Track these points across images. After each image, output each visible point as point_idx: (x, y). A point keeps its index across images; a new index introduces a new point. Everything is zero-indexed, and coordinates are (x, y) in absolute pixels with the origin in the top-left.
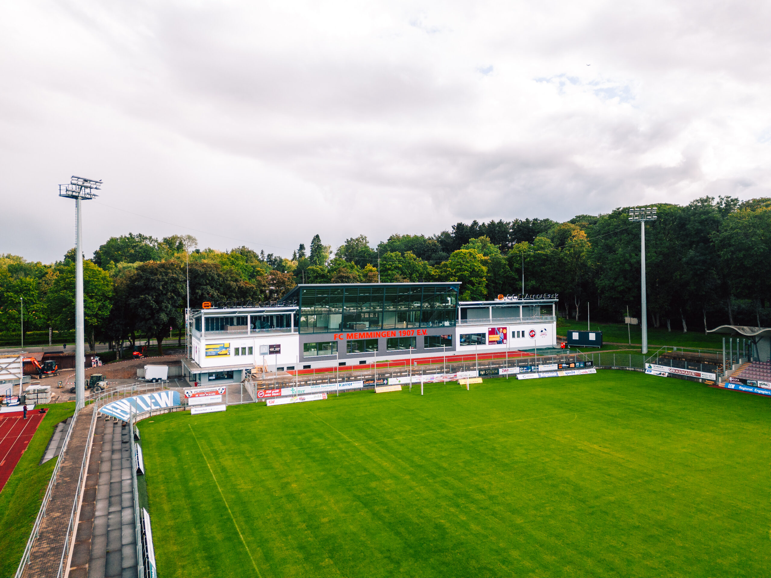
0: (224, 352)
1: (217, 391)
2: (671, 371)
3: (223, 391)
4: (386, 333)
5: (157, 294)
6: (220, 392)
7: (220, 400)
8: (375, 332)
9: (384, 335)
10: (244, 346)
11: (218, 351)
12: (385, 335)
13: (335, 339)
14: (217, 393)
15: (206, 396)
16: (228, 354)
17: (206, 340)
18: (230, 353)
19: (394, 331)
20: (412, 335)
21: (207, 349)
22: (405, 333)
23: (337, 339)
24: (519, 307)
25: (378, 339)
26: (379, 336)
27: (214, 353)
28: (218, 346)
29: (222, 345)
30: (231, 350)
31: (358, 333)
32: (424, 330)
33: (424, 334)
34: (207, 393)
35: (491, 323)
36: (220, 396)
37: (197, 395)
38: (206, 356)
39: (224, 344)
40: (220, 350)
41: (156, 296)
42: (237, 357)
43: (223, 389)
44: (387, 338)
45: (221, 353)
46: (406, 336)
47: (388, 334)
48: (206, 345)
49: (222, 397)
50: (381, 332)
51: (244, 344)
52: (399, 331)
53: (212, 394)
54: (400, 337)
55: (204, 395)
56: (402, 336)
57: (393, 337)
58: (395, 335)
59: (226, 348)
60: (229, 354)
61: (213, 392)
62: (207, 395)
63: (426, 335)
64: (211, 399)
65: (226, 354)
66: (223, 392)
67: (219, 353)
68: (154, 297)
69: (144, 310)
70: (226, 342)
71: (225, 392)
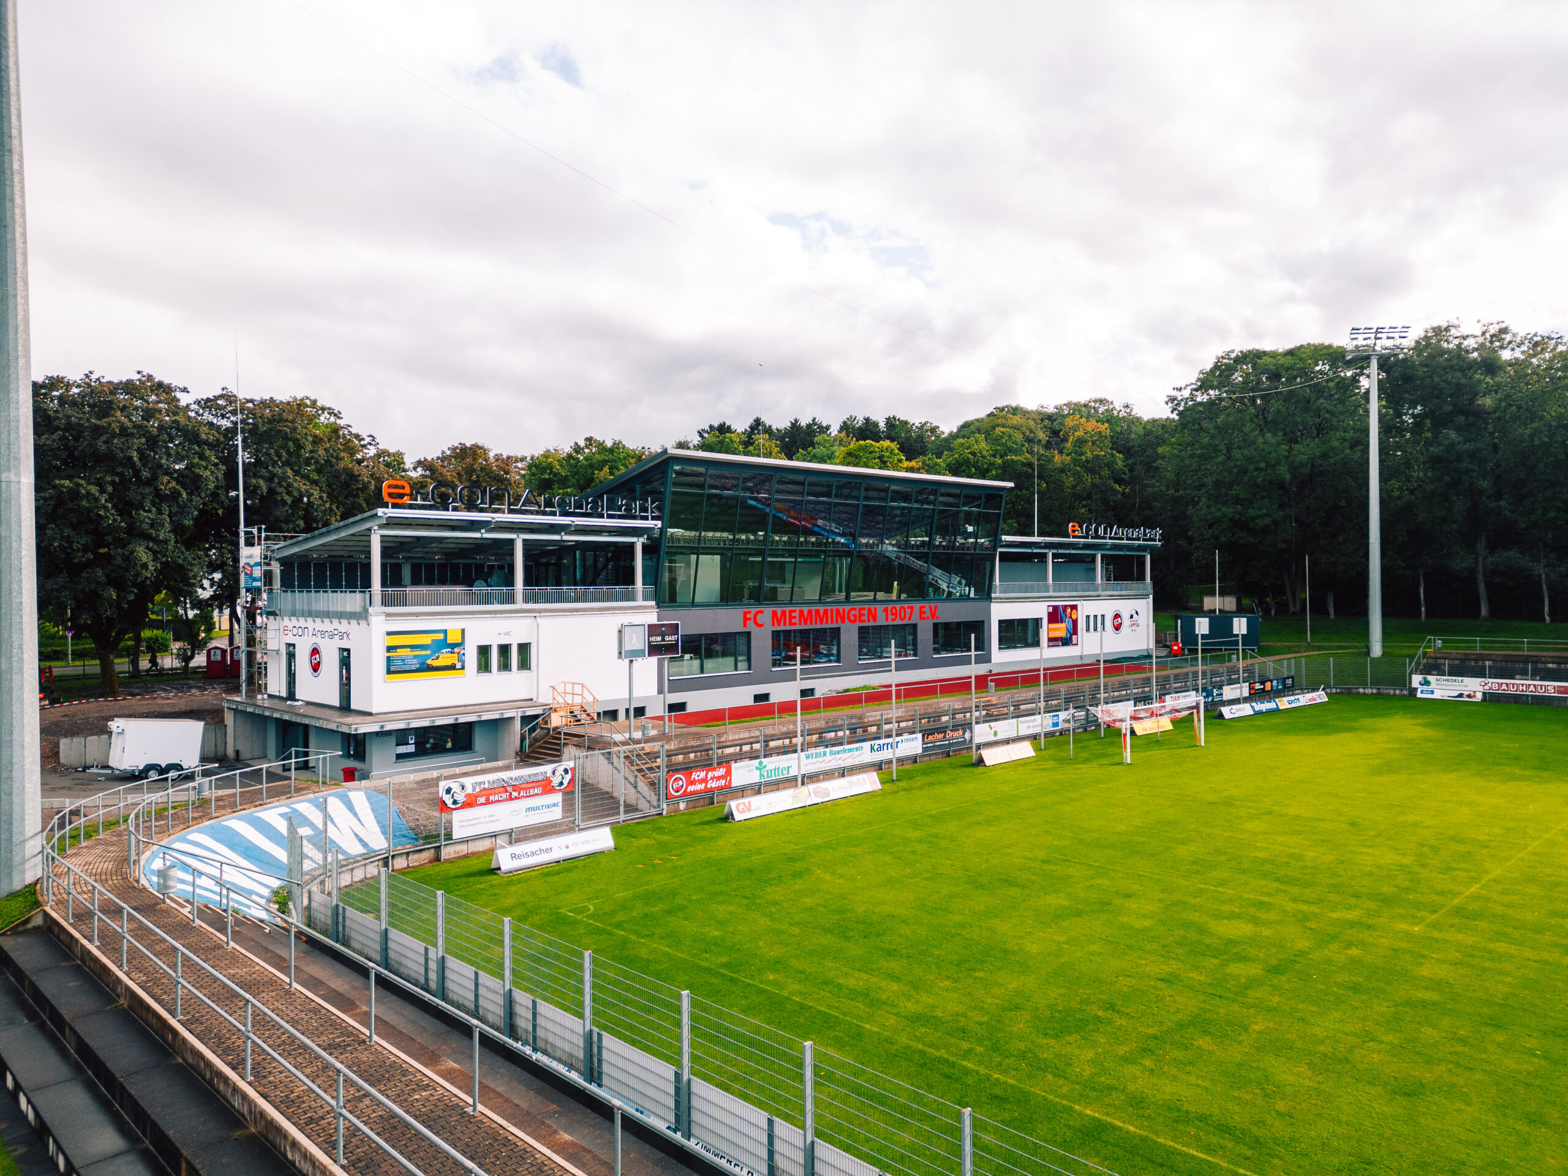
0: (446, 658)
1: (548, 781)
2: (1487, 687)
3: (568, 777)
4: (857, 612)
5: (117, 479)
6: (555, 781)
7: (556, 814)
8: (834, 608)
9: (852, 618)
10: (505, 641)
11: (428, 657)
12: (855, 616)
13: (745, 625)
14: (547, 787)
15: (511, 799)
16: (459, 666)
17: (388, 615)
18: (463, 662)
19: (872, 607)
20: (910, 619)
21: (390, 649)
22: (896, 614)
23: (751, 626)
24: (1094, 557)
25: (839, 629)
26: (843, 621)
27: (415, 661)
28: (426, 640)
29: (441, 636)
30: (466, 652)
31: (798, 609)
32: (933, 605)
33: (933, 617)
34: (516, 788)
35: (1051, 594)
36: (557, 798)
37: (482, 800)
38: (389, 672)
39: (445, 632)
40: (433, 653)
41: (113, 483)
42: (485, 676)
43: (566, 771)
44: (858, 624)
45: (435, 663)
46: (898, 622)
47: (861, 615)
48: (389, 634)
49: (564, 801)
50: (847, 608)
51: (508, 633)
52: (884, 607)
53: (532, 792)
54: (884, 623)
55: (505, 796)
56: (890, 623)
57: (872, 623)
58: (875, 620)
59: (453, 646)
60: (463, 668)
61: (535, 783)
62: (515, 794)
63: (936, 621)
64: (528, 809)
65: (452, 667)
66: (566, 782)
67: (429, 662)
68: (110, 489)
69: (67, 532)
70: (452, 626)
71: (572, 781)
